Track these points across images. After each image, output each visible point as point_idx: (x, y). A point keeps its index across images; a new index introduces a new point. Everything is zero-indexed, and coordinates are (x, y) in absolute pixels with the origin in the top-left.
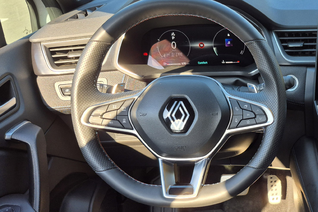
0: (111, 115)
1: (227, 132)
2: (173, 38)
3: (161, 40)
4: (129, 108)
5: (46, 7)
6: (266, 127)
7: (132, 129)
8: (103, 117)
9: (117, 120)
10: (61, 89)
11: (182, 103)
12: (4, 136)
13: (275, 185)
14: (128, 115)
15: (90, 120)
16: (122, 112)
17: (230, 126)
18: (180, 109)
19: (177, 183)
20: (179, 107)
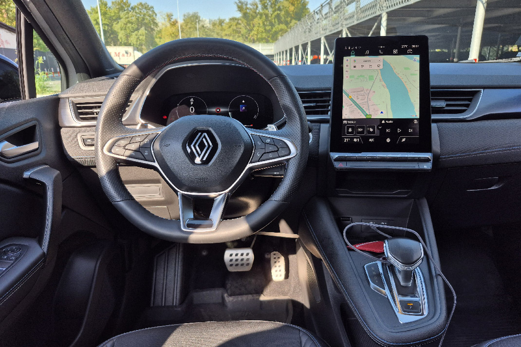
0: (134, 147)
1: (249, 165)
2: (192, 103)
3: (180, 105)
4: (152, 141)
5: (77, 73)
6: (288, 160)
7: (154, 162)
8: (126, 148)
9: (139, 151)
10: (83, 139)
11: (206, 134)
12: (22, 174)
13: (279, 262)
14: (150, 148)
15: (112, 151)
16: (145, 144)
17: (252, 159)
18: (204, 140)
19: (195, 218)
20: (203, 138)
